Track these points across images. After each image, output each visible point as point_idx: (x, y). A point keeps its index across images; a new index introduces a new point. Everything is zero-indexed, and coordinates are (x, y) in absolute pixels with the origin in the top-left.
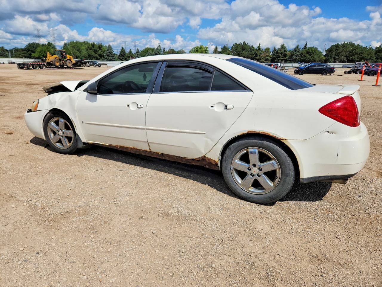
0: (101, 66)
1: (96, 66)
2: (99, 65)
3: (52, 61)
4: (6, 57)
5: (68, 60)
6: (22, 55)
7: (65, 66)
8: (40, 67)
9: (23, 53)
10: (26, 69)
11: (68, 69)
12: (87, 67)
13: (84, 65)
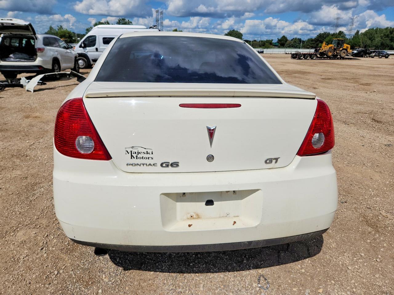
0: (389, 57)
1: (383, 56)
2: (387, 56)
3: (325, 51)
4: (295, 48)
5: (343, 49)
6: (310, 45)
7: (339, 57)
8: (310, 57)
9: (311, 44)
10: (297, 59)
11: (340, 59)
12: (370, 58)
13: (368, 55)
